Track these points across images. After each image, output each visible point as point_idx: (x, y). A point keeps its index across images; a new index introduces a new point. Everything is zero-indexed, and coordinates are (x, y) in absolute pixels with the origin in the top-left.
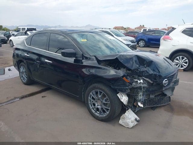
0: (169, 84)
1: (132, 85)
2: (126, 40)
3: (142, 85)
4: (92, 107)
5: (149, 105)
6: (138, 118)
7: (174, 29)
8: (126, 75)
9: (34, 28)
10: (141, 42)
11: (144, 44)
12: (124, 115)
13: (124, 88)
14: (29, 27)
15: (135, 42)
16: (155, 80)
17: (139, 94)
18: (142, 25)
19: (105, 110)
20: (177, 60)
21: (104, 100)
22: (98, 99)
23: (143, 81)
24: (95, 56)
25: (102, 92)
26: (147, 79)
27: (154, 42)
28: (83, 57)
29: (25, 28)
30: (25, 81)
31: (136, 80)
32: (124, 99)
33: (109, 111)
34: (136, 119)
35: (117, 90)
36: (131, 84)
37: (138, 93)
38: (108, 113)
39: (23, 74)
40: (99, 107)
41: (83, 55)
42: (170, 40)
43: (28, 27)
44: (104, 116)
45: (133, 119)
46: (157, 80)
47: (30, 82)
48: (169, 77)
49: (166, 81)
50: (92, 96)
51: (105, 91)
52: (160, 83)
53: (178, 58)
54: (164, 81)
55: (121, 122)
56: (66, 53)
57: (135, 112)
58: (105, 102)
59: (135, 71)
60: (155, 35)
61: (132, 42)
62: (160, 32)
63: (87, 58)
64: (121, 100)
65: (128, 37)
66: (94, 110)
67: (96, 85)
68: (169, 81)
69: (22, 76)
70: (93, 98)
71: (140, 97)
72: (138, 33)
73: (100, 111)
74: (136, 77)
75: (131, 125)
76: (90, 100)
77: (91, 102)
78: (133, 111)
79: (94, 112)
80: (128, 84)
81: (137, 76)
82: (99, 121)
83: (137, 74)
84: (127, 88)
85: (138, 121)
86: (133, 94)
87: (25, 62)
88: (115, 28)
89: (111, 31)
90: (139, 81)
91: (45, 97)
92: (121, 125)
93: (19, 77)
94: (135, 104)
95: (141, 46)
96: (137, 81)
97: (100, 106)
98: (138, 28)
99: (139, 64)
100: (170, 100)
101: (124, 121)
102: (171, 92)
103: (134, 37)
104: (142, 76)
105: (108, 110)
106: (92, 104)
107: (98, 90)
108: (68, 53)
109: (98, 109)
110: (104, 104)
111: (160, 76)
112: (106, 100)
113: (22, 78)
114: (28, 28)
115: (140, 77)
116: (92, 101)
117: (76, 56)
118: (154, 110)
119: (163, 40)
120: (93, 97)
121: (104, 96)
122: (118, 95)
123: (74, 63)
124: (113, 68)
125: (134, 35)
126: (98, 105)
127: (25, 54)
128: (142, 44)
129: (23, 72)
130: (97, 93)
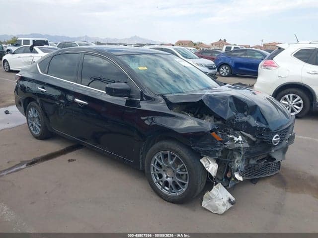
0: (281, 142)
1: (225, 145)
2: (201, 65)
3: (242, 146)
4: (157, 179)
5: (249, 176)
6: (233, 199)
7: (280, 50)
8: (216, 128)
9: (45, 39)
10: (224, 67)
11: (228, 71)
12: (209, 193)
13: (213, 149)
14: (36, 39)
15: (215, 68)
16: (260, 137)
17: (236, 159)
18: (222, 40)
19: (180, 185)
20: (285, 99)
21: (177, 169)
22: (168, 167)
23: (242, 138)
24: (163, 96)
25: (174, 156)
26: (249, 135)
27: (245, 69)
28: (142, 96)
29: (29, 41)
30: (37, 133)
31: (231, 136)
32: (212, 167)
33: (186, 186)
34: (230, 200)
35: (201, 153)
36: (223, 142)
37: (234, 158)
38: (184, 190)
39: (33, 121)
40: (169, 179)
41: (142, 93)
42: (275, 68)
43: (34, 39)
44: (178, 194)
45: (225, 200)
46: (262, 136)
47: (46, 135)
48: (281, 132)
49: (277, 137)
50: (156, 162)
51: (181, 154)
52: (268, 140)
53: (287, 96)
54: (274, 138)
55: (206, 205)
56: (115, 89)
57: (228, 188)
58: (179, 173)
59: (230, 122)
60: (246, 56)
61: (210, 69)
62: (254, 53)
63: (149, 99)
64: (207, 169)
65: (202, 59)
66: (160, 185)
67: (165, 143)
68: (281, 138)
69: (32, 125)
70: (158, 165)
71: (237, 164)
72: (219, 52)
73: (171, 186)
74: (231, 130)
75: (222, 209)
76: (154, 168)
77: (154, 171)
78: (225, 187)
79: (160, 187)
80: (219, 143)
81: (233, 130)
82: (169, 203)
83: (232, 126)
84: (218, 149)
85: (232, 203)
86: (226, 158)
87: (38, 101)
88: (180, 43)
89: (175, 49)
90: (236, 139)
91: (73, 160)
92: (205, 209)
93: (27, 124)
94: (228, 175)
95: (223, 75)
96: (233, 139)
97: (171, 179)
98: (216, 44)
99: (236, 109)
100: (280, 167)
101: (211, 203)
102: (281, 154)
103: (212, 59)
104: (239, 130)
105: (184, 184)
106: (157, 175)
107: (169, 152)
108: (117, 89)
109: (166, 184)
110: (178, 175)
111: (268, 130)
112: (181, 170)
113: (32, 128)
114: (33, 41)
115: (238, 130)
116: (157, 170)
117: (131, 94)
118: (255, 184)
119: (263, 67)
120: (158, 163)
121: (178, 162)
122: (201, 160)
123: (126, 105)
124: (192, 115)
125: (211, 55)
126: (167, 177)
127: (39, 88)
128: (225, 71)
129: (34, 117)
130: (165, 156)
